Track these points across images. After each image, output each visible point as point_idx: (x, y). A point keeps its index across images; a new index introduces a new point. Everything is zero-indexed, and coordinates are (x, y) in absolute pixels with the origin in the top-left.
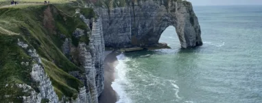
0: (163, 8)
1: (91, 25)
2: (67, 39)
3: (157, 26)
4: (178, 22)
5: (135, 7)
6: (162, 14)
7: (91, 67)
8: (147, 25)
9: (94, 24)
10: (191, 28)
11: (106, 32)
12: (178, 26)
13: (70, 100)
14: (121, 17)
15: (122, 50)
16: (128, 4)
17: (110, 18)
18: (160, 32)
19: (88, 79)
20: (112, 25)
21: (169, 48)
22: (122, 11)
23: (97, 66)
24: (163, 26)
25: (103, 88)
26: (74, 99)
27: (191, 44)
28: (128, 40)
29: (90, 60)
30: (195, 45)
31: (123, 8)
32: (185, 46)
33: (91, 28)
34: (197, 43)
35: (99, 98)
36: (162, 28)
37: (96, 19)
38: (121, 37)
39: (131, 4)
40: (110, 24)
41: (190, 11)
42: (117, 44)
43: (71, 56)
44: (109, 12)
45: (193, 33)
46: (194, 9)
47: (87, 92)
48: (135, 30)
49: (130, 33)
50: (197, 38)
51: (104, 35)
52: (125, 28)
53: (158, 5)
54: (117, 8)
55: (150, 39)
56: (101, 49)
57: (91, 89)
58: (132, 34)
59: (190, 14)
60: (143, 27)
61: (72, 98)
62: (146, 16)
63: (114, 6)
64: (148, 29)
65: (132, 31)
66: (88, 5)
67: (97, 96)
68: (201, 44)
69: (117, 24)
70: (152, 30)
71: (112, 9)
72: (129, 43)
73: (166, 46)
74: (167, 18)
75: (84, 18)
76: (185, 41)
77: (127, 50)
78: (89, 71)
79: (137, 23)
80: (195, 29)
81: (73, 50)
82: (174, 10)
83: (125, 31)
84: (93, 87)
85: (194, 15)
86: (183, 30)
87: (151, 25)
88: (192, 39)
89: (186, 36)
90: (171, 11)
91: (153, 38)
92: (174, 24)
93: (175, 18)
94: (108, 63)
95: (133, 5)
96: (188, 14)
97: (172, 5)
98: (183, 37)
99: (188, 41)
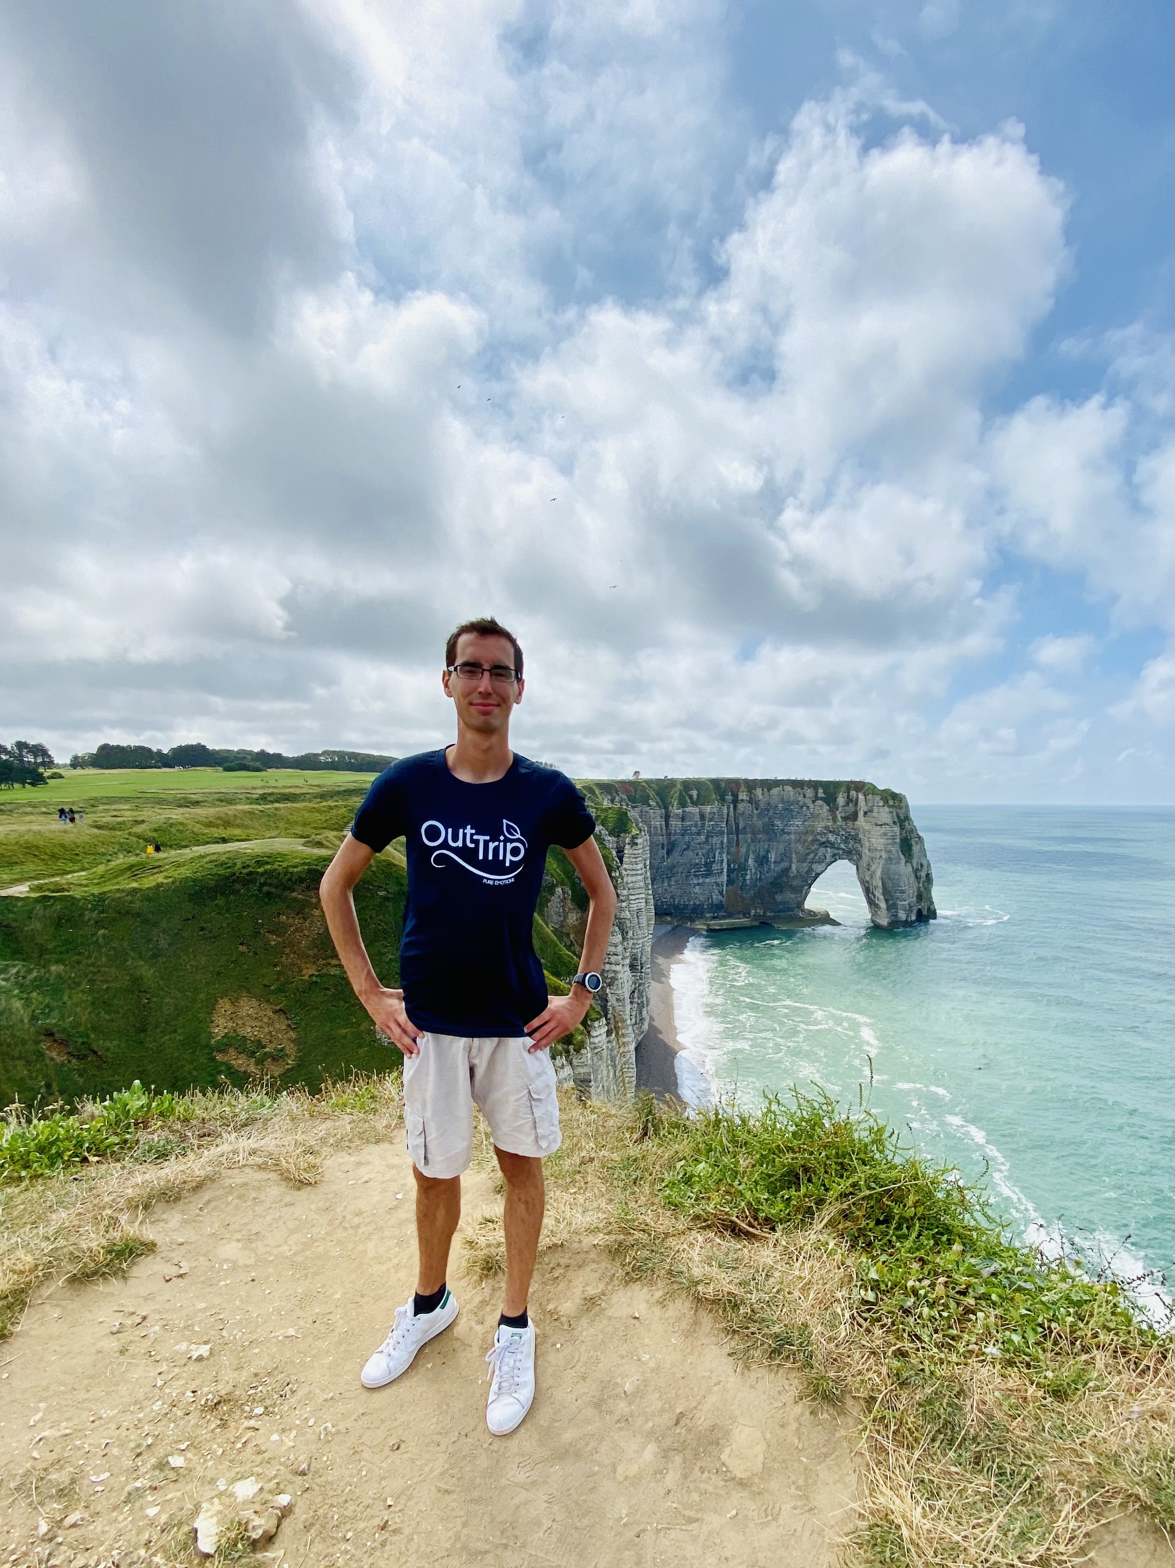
0: (823, 809)
1: (620, 852)
2: (559, 890)
3: (802, 860)
4: (865, 851)
5: (741, 807)
6: (819, 826)
7: (618, 968)
8: (772, 856)
9: (628, 850)
10: (904, 869)
11: (658, 874)
12: (864, 863)
13: (567, 1052)
14: (699, 834)
15: (700, 925)
16: (722, 800)
17: (669, 834)
18: (810, 878)
19: (612, 999)
20: (676, 854)
21: (834, 923)
22: (702, 817)
23: (632, 967)
24: (820, 862)
25: (646, 1027)
26: (577, 1051)
27: (902, 916)
28: (716, 898)
29: (620, 949)
30: (914, 918)
31: (708, 809)
32: (884, 922)
33: (621, 859)
34: (919, 912)
35: (636, 1049)
36: (817, 868)
37: (634, 837)
38: (697, 889)
39: (729, 798)
40: (669, 853)
41: (903, 820)
42: (686, 906)
43: (568, 935)
44: (667, 817)
45: (909, 887)
46: (913, 815)
47: (609, 1033)
48: (736, 870)
49: (724, 878)
50: (920, 897)
51: (653, 880)
52: (709, 866)
53: (809, 802)
54: (690, 809)
55: (779, 898)
56: (644, 920)
57: (617, 1028)
58: (730, 882)
59: (902, 828)
60: (762, 861)
61: (571, 1048)
62: (770, 831)
63: (683, 804)
64: (775, 869)
65: (730, 871)
66: (612, 801)
67: (632, 1047)
68: (933, 914)
69: (690, 854)
70: (787, 870)
71: (676, 810)
72: (719, 907)
73: (826, 919)
74: (832, 837)
75: (605, 832)
76: (883, 905)
77: (716, 924)
78: (614, 979)
79: (743, 850)
80: (916, 871)
81: (573, 918)
82: (854, 817)
83: (709, 873)
84: (624, 1021)
85: (913, 830)
86: (878, 874)
87: (785, 856)
88: (907, 900)
89: (886, 891)
90: (845, 819)
91: (789, 896)
92: (852, 855)
93: (856, 839)
94: (660, 960)
95: (735, 801)
96: (897, 829)
97: (849, 800)
98: (879, 893)
99: (892, 907)
